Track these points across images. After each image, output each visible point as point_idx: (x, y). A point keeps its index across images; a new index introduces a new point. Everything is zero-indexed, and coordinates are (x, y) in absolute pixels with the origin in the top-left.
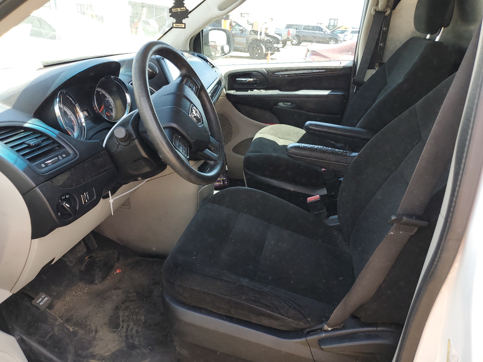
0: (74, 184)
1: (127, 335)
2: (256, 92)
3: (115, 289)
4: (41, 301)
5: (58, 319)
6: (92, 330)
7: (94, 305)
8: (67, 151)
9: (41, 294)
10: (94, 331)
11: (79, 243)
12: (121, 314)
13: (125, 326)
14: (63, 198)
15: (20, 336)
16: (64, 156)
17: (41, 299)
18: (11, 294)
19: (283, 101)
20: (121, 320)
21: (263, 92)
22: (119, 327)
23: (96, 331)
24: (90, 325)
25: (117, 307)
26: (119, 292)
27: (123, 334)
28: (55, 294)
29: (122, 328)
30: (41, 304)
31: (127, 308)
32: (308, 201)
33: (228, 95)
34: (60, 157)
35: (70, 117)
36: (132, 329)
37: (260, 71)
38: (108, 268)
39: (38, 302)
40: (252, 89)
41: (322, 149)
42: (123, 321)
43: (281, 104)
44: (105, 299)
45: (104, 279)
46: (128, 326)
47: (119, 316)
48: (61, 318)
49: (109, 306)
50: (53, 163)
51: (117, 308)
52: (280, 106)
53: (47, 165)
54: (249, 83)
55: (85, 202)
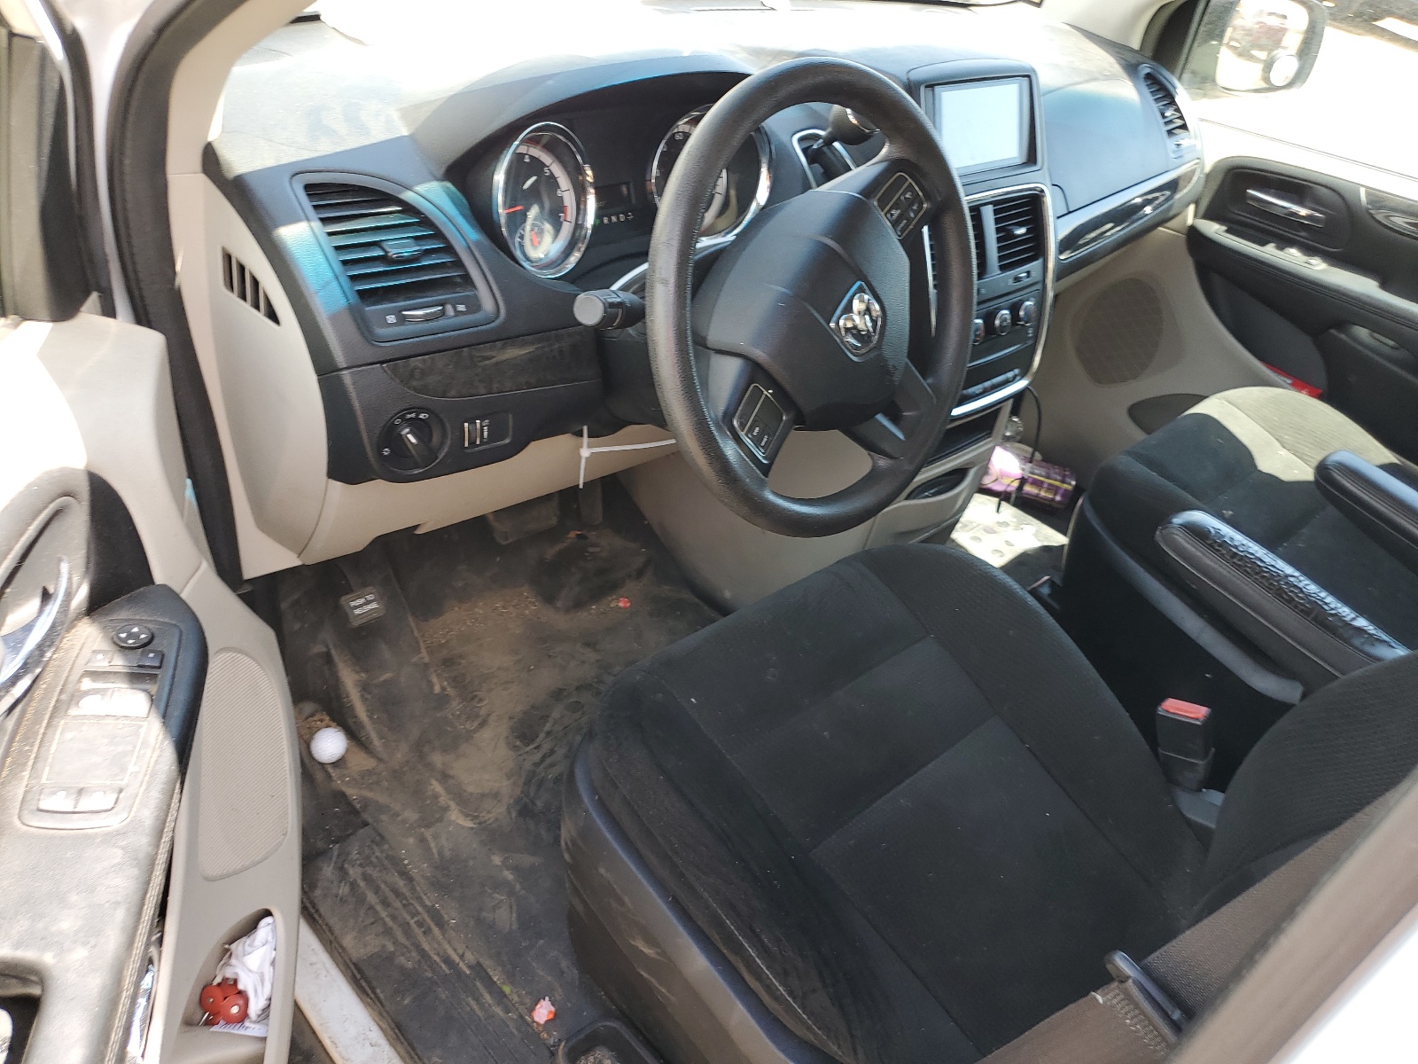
0: (453, 393)
1: (534, 772)
2: (1292, 259)
3: (588, 645)
4: (361, 606)
5: (423, 650)
6: (477, 716)
7: (520, 657)
8: (476, 297)
9: (369, 589)
10: (480, 720)
11: (549, 497)
12: (556, 714)
13: (546, 747)
14: (409, 416)
15: (327, 646)
16: (461, 308)
17: (362, 601)
18: (296, 562)
19: (1374, 327)
20: (547, 727)
21: (1317, 269)
22: (532, 740)
23: (483, 724)
24: (481, 700)
25: (561, 690)
26: (592, 656)
27: (528, 766)
28: (460, 584)
29: (535, 748)
30: (357, 612)
31: (576, 707)
32: (1160, 711)
33: (1193, 235)
34: (449, 308)
35: (562, 197)
36: (552, 765)
37: (1342, 192)
38: (602, 585)
39: (353, 604)
40: (1284, 242)
41: (1277, 581)
42: (548, 733)
43: (1362, 333)
44: (550, 656)
45: (578, 605)
46: (552, 752)
47: (548, 716)
48: (431, 651)
49: (547, 679)
50: (427, 319)
51: (558, 695)
52: (1355, 339)
53: (402, 320)
54: (1290, 220)
55: (472, 443)
